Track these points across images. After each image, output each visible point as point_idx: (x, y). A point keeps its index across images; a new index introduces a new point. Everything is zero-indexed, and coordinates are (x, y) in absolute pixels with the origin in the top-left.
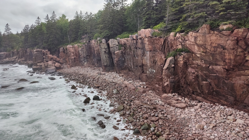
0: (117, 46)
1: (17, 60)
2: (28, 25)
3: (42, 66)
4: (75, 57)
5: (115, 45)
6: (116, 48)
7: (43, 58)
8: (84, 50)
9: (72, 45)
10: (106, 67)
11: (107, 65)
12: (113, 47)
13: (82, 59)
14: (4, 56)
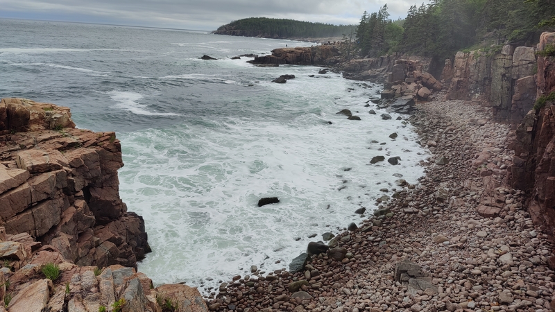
0: (529, 65)
1: (383, 73)
2: (415, 7)
3: (397, 92)
4: (462, 79)
5: (524, 62)
6: (527, 68)
7: (406, 76)
8: (481, 64)
9: (465, 53)
10: (497, 109)
11: (500, 106)
12: (518, 66)
13: (471, 86)
14: (368, 66)
